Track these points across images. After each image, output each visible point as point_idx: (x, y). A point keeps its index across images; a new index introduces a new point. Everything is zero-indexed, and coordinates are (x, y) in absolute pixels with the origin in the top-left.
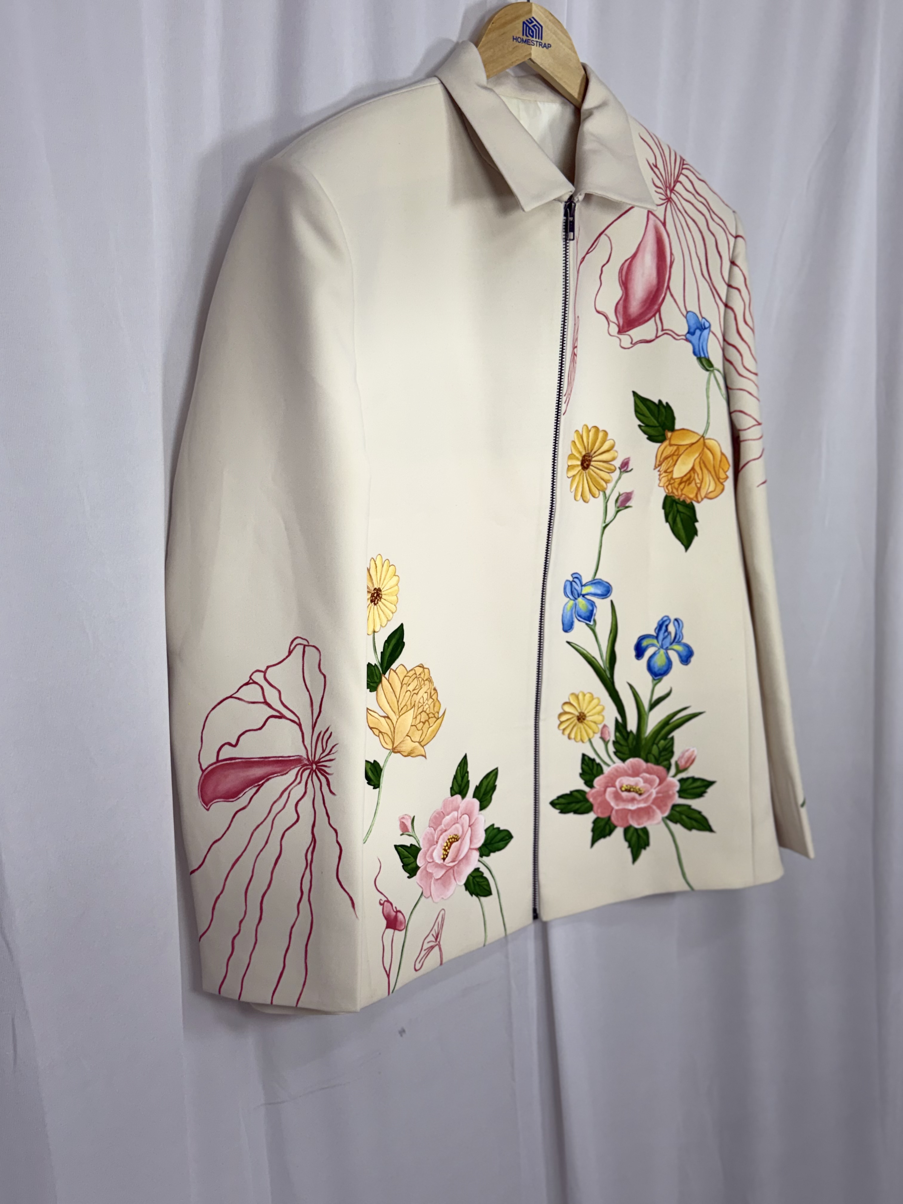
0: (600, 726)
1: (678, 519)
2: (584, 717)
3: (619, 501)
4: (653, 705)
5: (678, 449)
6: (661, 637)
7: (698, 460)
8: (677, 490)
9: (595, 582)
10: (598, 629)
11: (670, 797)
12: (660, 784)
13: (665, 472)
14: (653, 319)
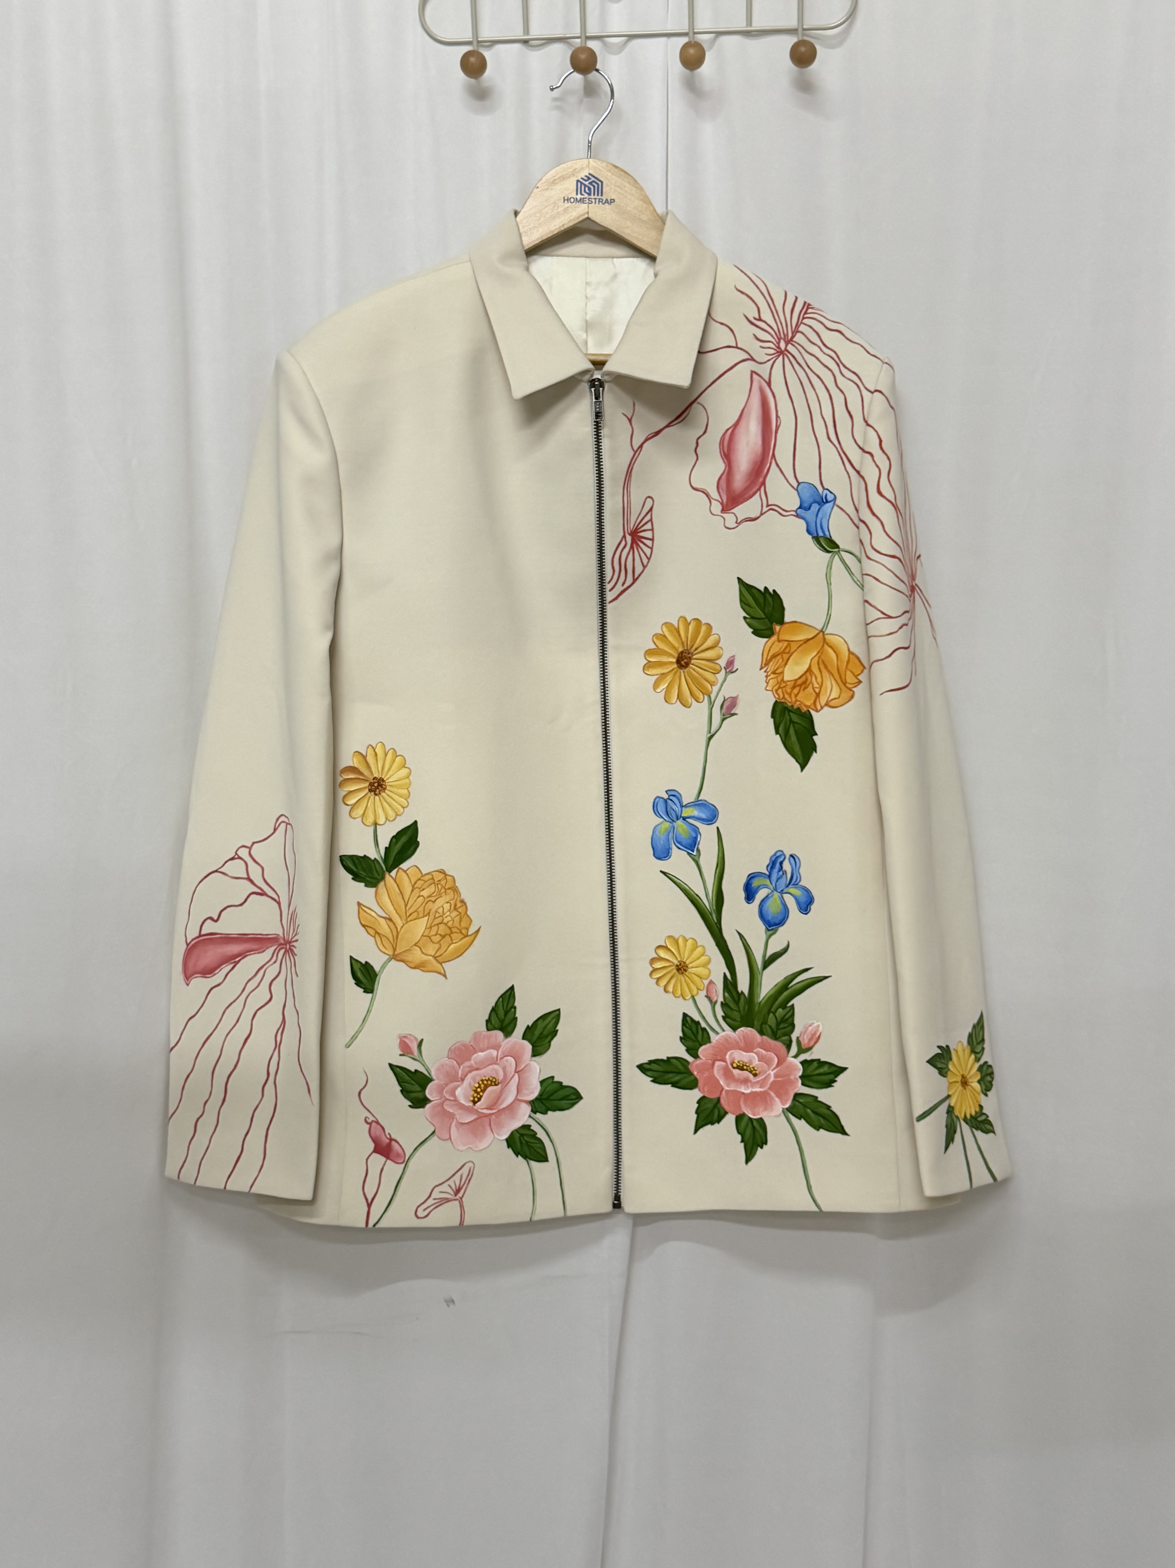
0: (706, 982)
1: (792, 731)
2: (685, 968)
3: (724, 707)
4: (769, 962)
5: (789, 645)
6: (774, 876)
7: (816, 659)
8: (790, 695)
9: (699, 803)
10: (702, 861)
11: (792, 1083)
12: (778, 1065)
13: (774, 673)
14: (758, 494)
